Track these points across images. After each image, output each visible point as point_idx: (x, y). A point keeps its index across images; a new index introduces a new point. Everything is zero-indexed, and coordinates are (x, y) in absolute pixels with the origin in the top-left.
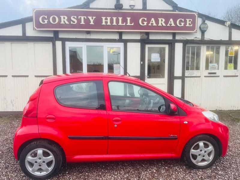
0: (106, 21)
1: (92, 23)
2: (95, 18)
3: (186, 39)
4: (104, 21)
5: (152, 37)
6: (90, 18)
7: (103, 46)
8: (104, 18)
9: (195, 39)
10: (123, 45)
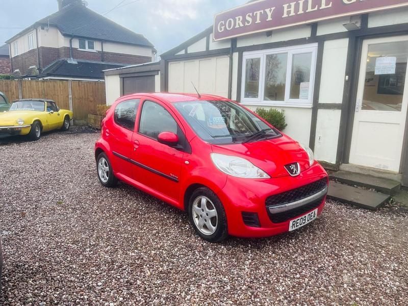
0: (289, 9)
1: (269, 19)
2: (274, 10)
4: (286, 10)
5: (373, 24)
6: (268, 10)
7: (287, 53)
8: (285, 6)
10: (317, 47)
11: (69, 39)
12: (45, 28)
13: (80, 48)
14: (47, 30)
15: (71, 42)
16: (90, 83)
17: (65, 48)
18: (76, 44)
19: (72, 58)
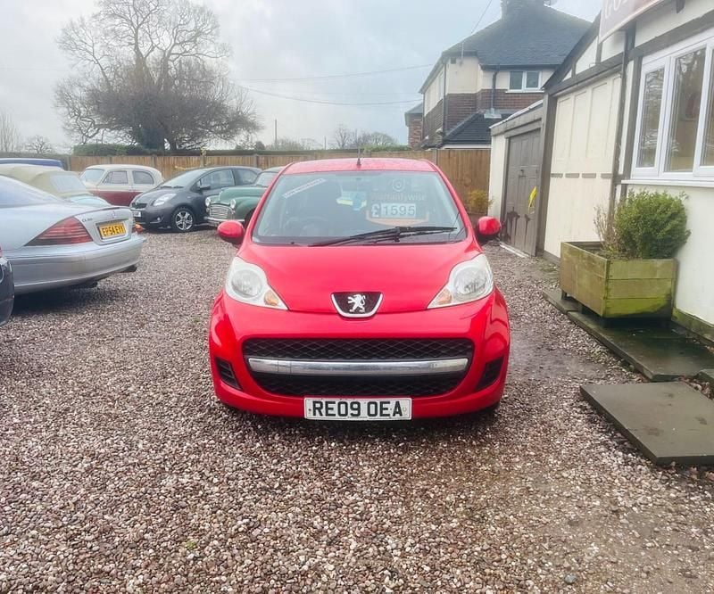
11: (491, 75)
12: (458, 61)
13: (511, 88)
14: (461, 63)
15: (494, 80)
16: (468, 151)
17: (483, 92)
18: (504, 83)
19: (493, 109)
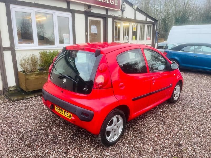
3: (113, 15)
5: (94, 11)
7: (52, 14)
9: (118, 16)
10: (71, 16)
